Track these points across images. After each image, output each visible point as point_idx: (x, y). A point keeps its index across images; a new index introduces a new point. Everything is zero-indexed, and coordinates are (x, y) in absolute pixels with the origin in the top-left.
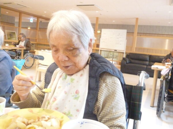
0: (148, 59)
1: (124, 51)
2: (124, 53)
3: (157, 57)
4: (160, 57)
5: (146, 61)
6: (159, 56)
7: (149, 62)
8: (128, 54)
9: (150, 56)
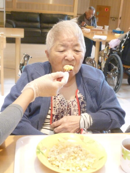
0: (38, 19)
1: (3, 9)
2: (3, 12)
3: (49, 16)
4: (53, 16)
5: (37, 22)
6: (52, 14)
7: (41, 23)
8: (10, 13)
9: (41, 15)
